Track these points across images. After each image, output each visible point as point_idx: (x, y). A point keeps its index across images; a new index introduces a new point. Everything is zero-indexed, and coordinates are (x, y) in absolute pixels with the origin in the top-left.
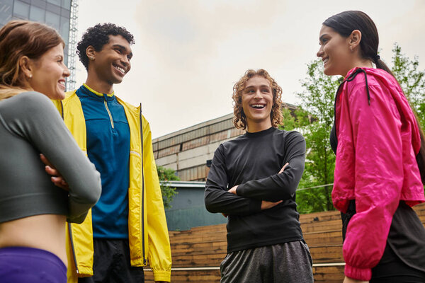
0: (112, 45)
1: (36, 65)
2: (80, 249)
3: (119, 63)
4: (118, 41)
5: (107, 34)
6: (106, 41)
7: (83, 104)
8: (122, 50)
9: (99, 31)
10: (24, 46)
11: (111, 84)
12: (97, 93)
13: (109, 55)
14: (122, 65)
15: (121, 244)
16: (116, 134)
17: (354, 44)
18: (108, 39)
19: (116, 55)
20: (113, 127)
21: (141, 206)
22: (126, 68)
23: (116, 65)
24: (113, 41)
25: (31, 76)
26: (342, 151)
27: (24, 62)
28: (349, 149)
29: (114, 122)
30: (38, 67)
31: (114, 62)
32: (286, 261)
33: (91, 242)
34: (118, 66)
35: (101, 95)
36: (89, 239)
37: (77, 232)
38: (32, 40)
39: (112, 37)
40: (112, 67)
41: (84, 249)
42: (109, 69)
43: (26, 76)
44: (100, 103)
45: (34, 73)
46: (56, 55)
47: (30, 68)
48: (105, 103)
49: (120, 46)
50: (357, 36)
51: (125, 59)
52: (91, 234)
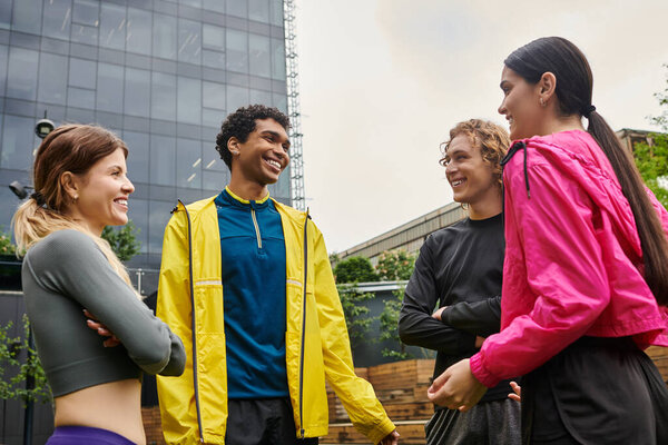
0: (260, 131)
1: (83, 182)
2: (208, 412)
3: (271, 155)
4: (268, 125)
5: (253, 119)
6: (252, 127)
7: (220, 216)
8: (274, 138)
9: (242, 116)
10: (67, 158)
11: (263, 185)
12: (241, 200)
13: (257, 146)
14: (276, 158)
15: (277, 404)
16: (265, 256)
17: (546, 95)
18: (254, 125)
19: (265, 144)
20: (260, 246)
21: (300, 355)
22: (282, 161)
23: (267, 158)
24: (260, 127)
25: (76, 197)
26: (509, 272)
27: (67, 178)
28: (519, 268)
29: (262, 239)
30: (85, 183)
31: (264, 155)
32: (508, 428)
33: (224, 402)
34: (271, 159)
35: (247, 202)
36: (222, 398)
37: (206, 390)
38: (76, 149)
39: (259, 122)
40: (263, 161)
41: (214, 411)
42: (259, 164)
43: (72, 198)
44: (245, 214)
45: (80, 193)
46: (109, 166)
47: (76, 185)
48: (253, 214)
49: (271, 133)
50: (549, 82)
51: (280, 149)
52: (224, 392)
